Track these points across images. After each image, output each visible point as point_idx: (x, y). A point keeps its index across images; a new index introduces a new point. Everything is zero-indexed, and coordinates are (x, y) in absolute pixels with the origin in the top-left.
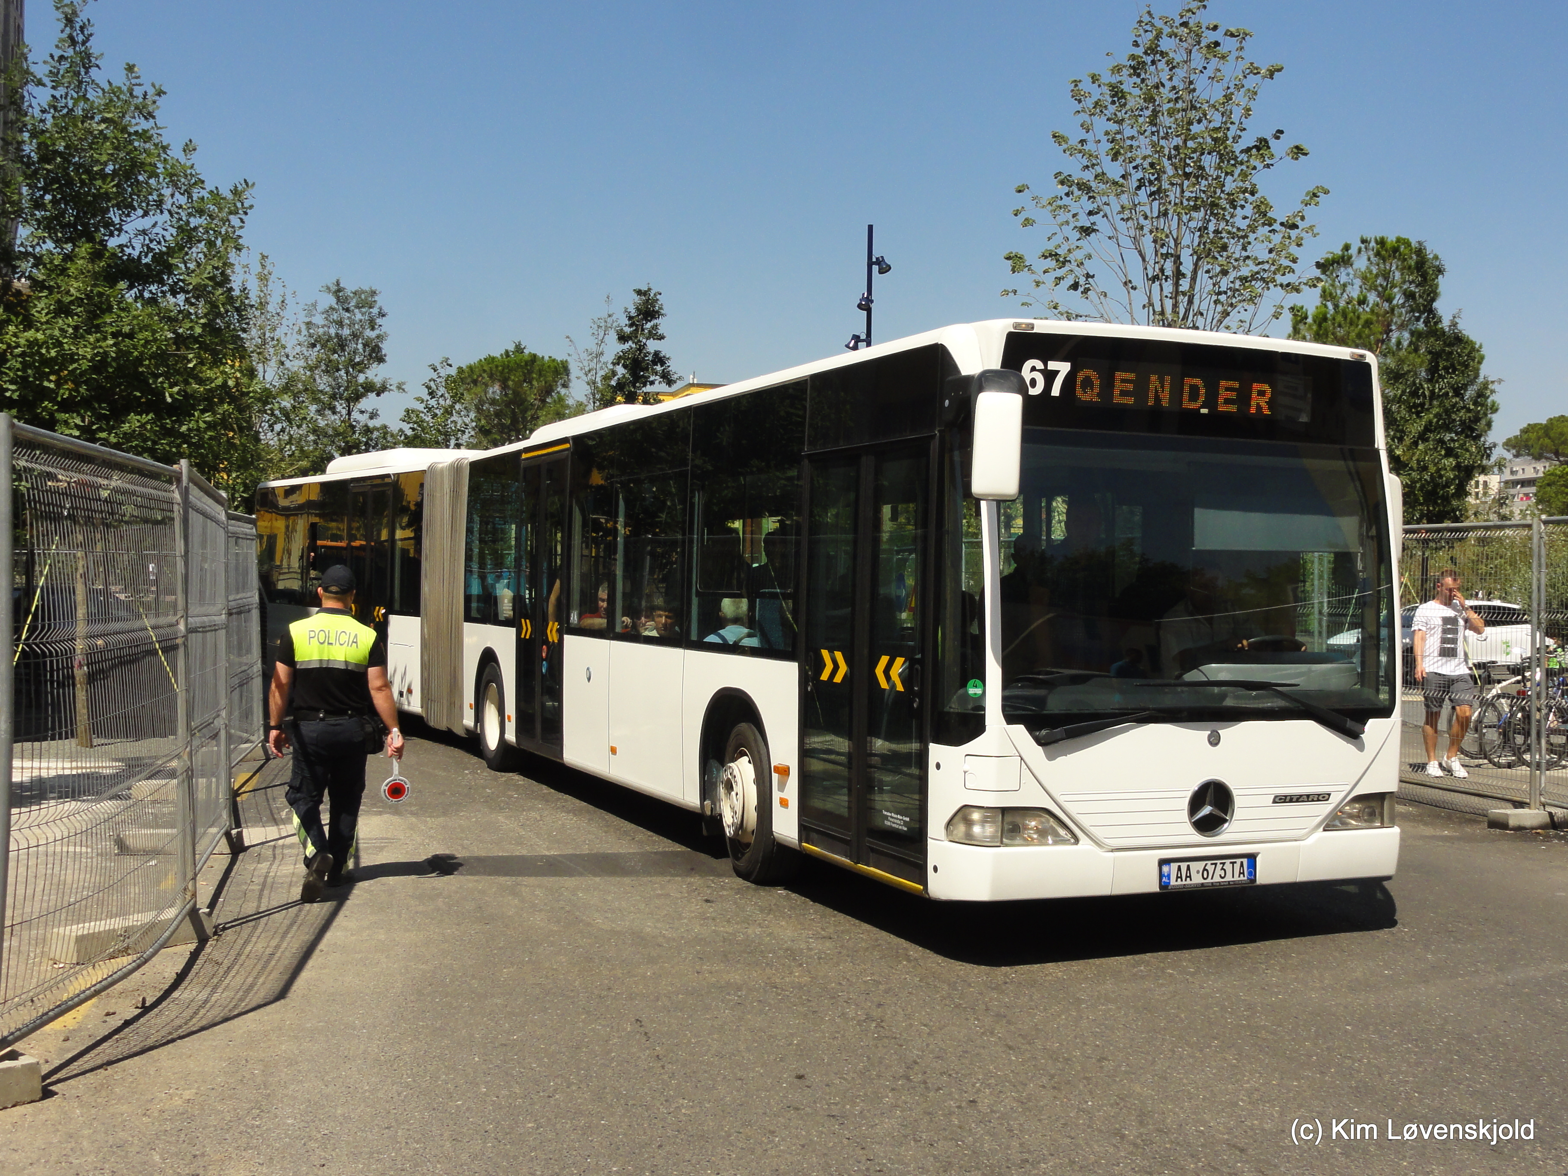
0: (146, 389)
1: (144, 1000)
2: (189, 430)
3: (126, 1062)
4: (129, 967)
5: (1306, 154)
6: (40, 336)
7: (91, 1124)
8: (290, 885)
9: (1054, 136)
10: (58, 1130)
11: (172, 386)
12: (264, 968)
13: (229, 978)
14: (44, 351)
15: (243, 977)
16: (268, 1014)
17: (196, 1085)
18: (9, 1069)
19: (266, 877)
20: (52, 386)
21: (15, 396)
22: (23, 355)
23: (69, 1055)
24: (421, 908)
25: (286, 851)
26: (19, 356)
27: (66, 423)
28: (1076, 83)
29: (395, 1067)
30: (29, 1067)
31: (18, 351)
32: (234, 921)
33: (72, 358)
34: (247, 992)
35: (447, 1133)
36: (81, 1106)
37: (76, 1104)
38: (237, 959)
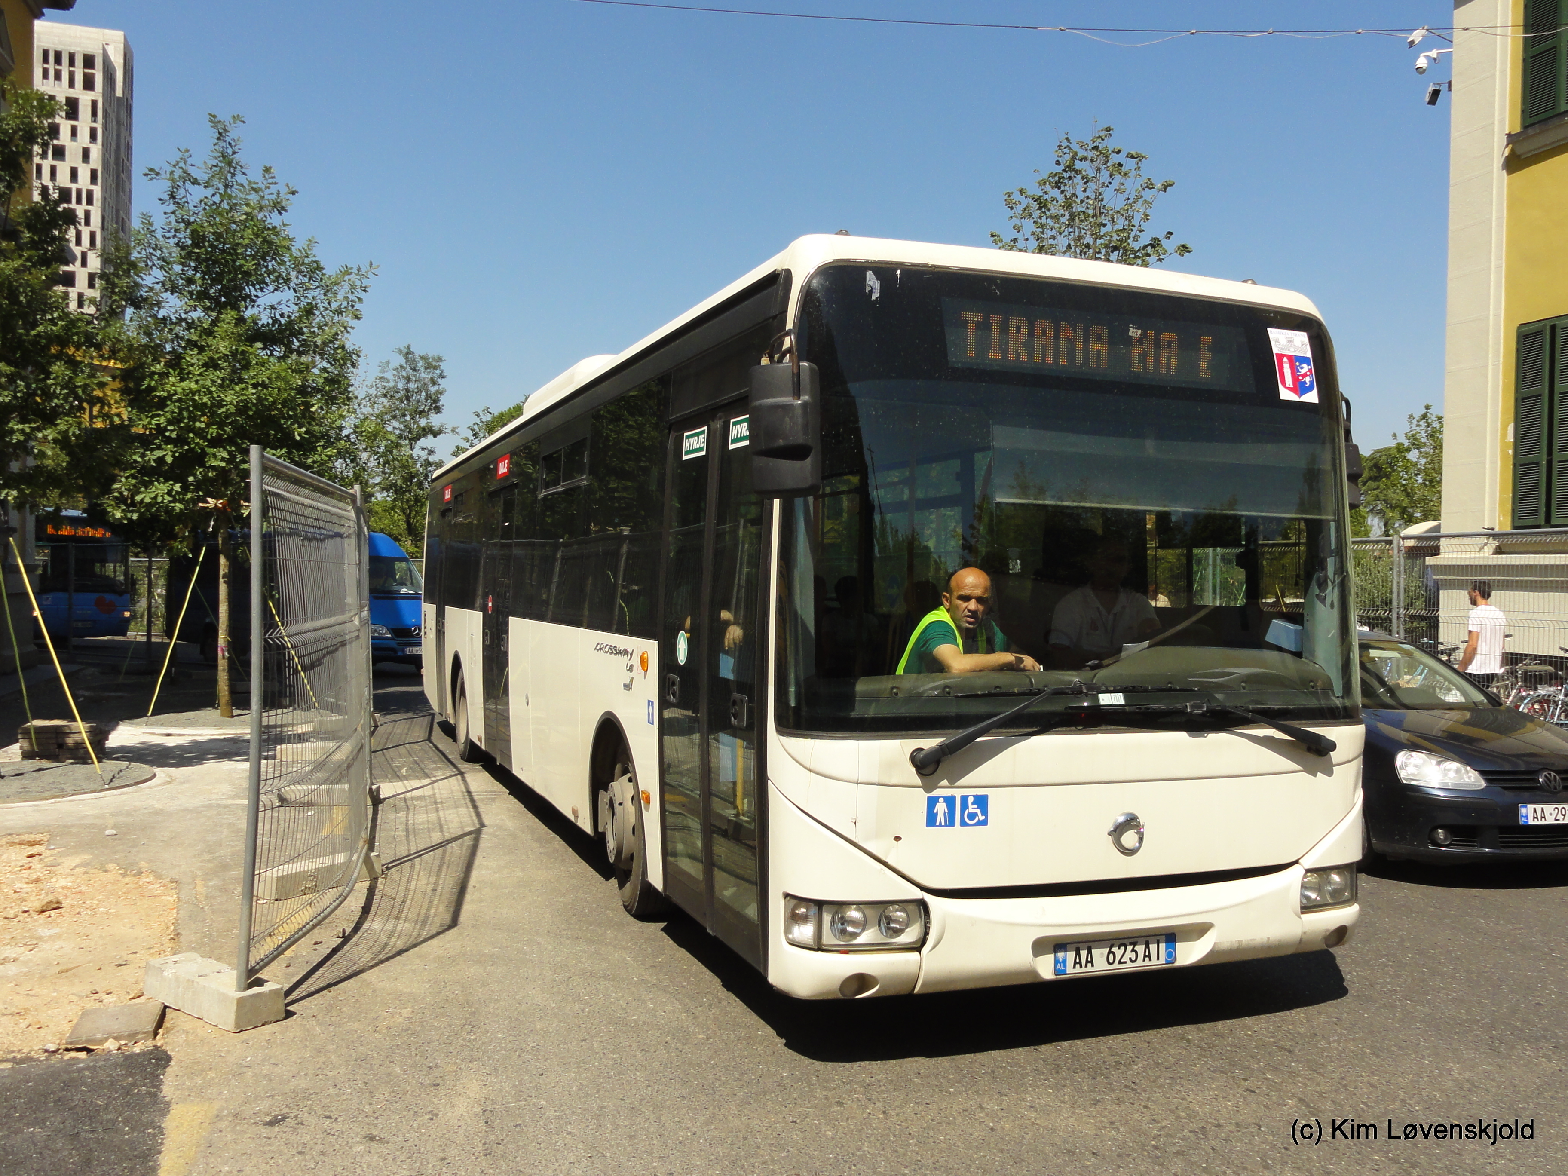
0: (279, 428)
1: (344, 930)
2: (314, 462)
3: (343, 984)
4: (335, 904)
5: (1189, 252)
6: (193, 386)
7: (332, 1040)
8: (429, 832)
9: (993, 236)
10: (306, 1046)
11: (300, 427)
12: (431, 901)
13: (405, 911)
14: (196, 398)
15: (417, 909)
16: (449, 942)
17: (410, 1005)
18: (259, 994)
19: (407, 824)
20: (203, 425)
21: (174, 435)
22: (180, 400)
23: (295, 979)
25: (416, 803)
26: (177, 401)
27: (215, 456)
28: (1009, 194)
29: (571, 986)
30: (275, 992)
31: (175, 397)
32: (394, 861)
33: (220, 404)
34: (424, 922)
35: (634, 1045)
36: (320, 1024)
37: (315, 1023)
38: (406, 895)
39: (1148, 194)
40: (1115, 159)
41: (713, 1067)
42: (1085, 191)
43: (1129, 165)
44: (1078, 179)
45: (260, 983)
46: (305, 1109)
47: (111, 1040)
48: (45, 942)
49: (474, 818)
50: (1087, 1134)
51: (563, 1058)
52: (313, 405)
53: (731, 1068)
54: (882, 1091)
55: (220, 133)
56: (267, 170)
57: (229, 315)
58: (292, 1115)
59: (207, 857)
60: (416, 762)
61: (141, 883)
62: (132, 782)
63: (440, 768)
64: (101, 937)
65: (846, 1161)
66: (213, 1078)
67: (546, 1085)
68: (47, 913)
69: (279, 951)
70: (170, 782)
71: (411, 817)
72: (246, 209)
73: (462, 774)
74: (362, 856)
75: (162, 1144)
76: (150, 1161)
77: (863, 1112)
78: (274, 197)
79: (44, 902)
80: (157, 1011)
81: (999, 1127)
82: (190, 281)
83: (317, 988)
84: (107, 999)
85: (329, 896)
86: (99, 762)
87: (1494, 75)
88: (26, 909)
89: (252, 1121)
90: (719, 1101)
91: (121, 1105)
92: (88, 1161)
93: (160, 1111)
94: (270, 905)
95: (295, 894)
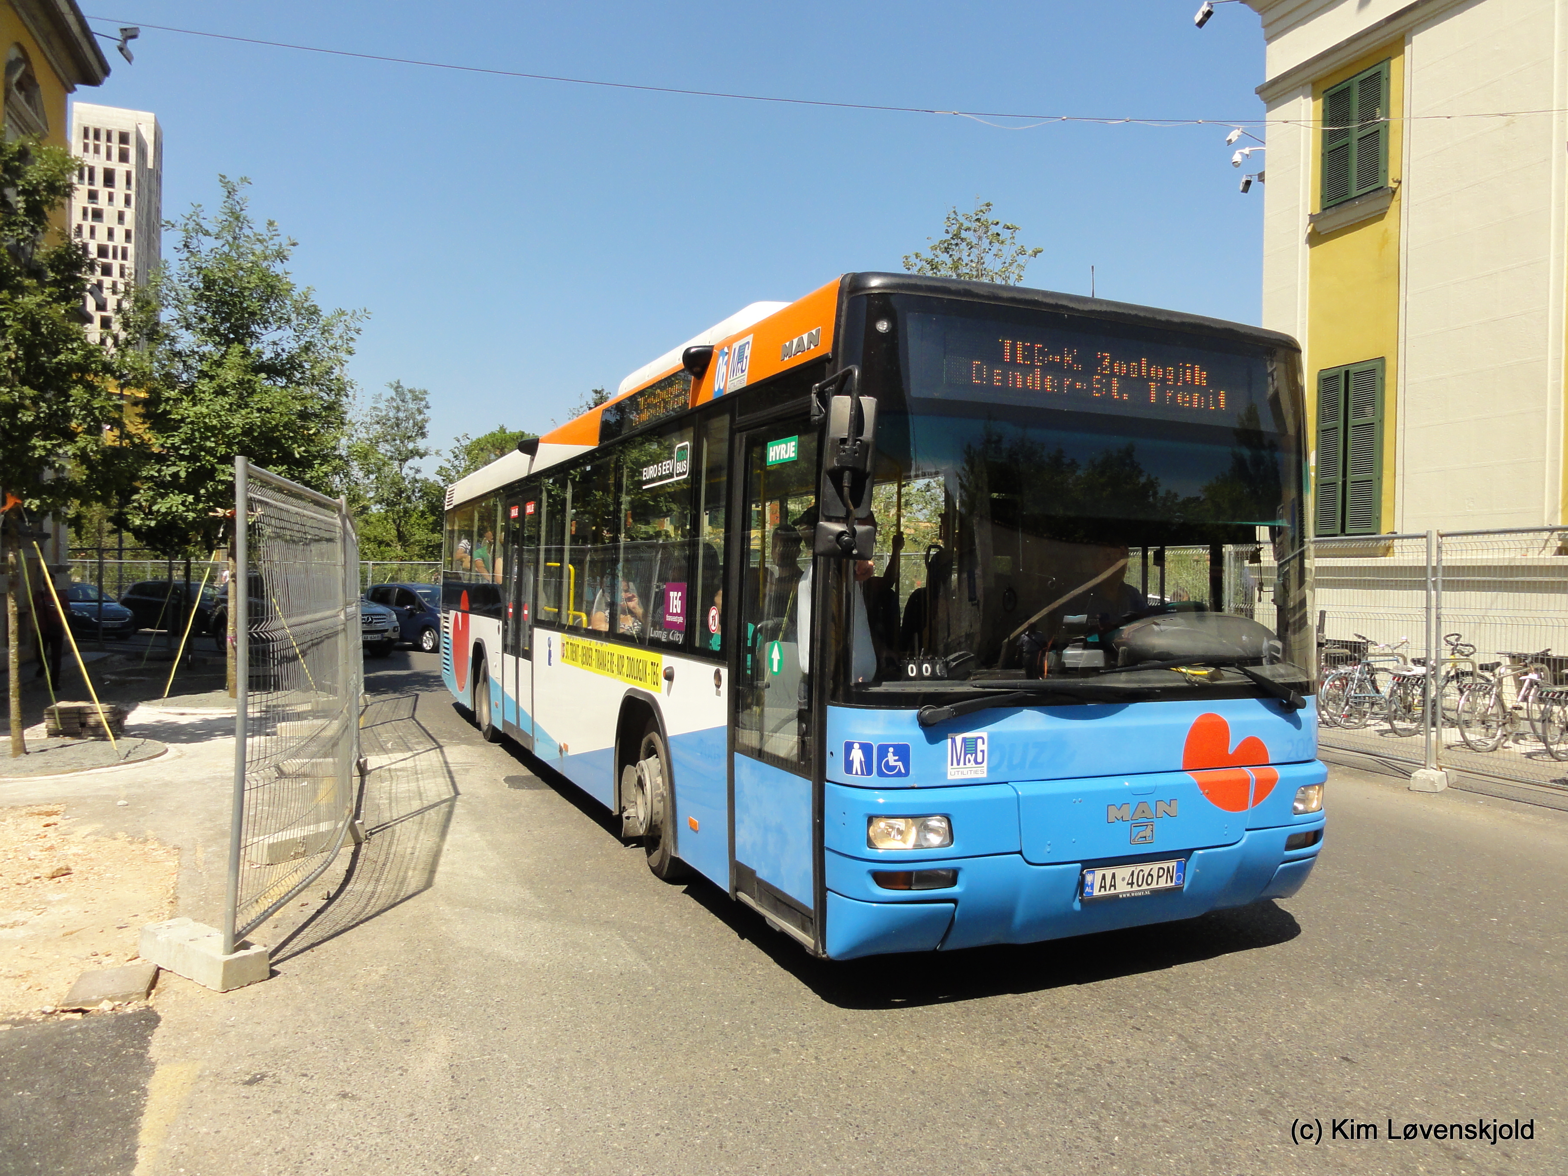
0: (281, 448)
1: (328, 893)
2: (312, 477)
3: (325, 944)
4: (320, 870)
6: (204, 410)
7: (313, 999)
8: (410, 799)
10: (288, 1005)
11: (299, 447)
12: (409, 864)
13: (385, 873)
14: (207, 420)
15: (396, 872)
16: (424, 902)
17: (386, 962)
18: (245, 957)
20: (213, 445)
21: (187, 453)
22: (192, 423)
23: (281, 940)
24: (510, 815)
26: (190, 423)
27: (223, 471)
29: (532, 943)
30: (260, 955)
31: (188, 420)
32: (377, 827)
33: (228, 426)
34: (402, 883)
35: (590, 998)
36: (302, 983)
37: (297, 982)
38: (387, 858)
39: (1021, 260)
40: (994, 229)
41: (661, 1018)
42: (969, 255)
43: (1005, 234)
44: (963, 246)
45: (246, 946)
46: (282, 1068)
47: (106, 1001)
48: (54, 906)
49: (450, 787)
50: (997, 1074)
51: (525, 1011)
52: (311, 428)
53: (677, 1018)
54: (814, 1038)
55: (229, 192)
56: (271, 223)
57: (236, 348)
58: (271, 1074)
59: (208, 824)
60: (400, 737)
61: (146, 850)
62: (146, 757)
63: (421, 743)
64: (105, 901)
65: (783, 1107)
66: (199, 1038)
67: (508, 1039)
68: (57, 879)
69: (265, 916)
70: (180, 757)
71: (394, 787)
72: (251, 257)
73: (440, 747)
74: (347, 824)
75: (144, 1105)
76: (132, 1123)
77: (797, 1059)
78: (276, 248)
79: (54, 869)
80: (150, 973)
81: (919, 1070)
82: (202, 319)
83: (301, 947)
84: (106, 961)
85: (316, 861)
86: (115, 739)
87: (1299, 166)
88: (37, 875)
89: (232, 1081)
90: (667, 1051)
91: (109, 1067)
92: (72, 1125)
93: (145, 1071)
94: (263, 869)
95: (286, 859)
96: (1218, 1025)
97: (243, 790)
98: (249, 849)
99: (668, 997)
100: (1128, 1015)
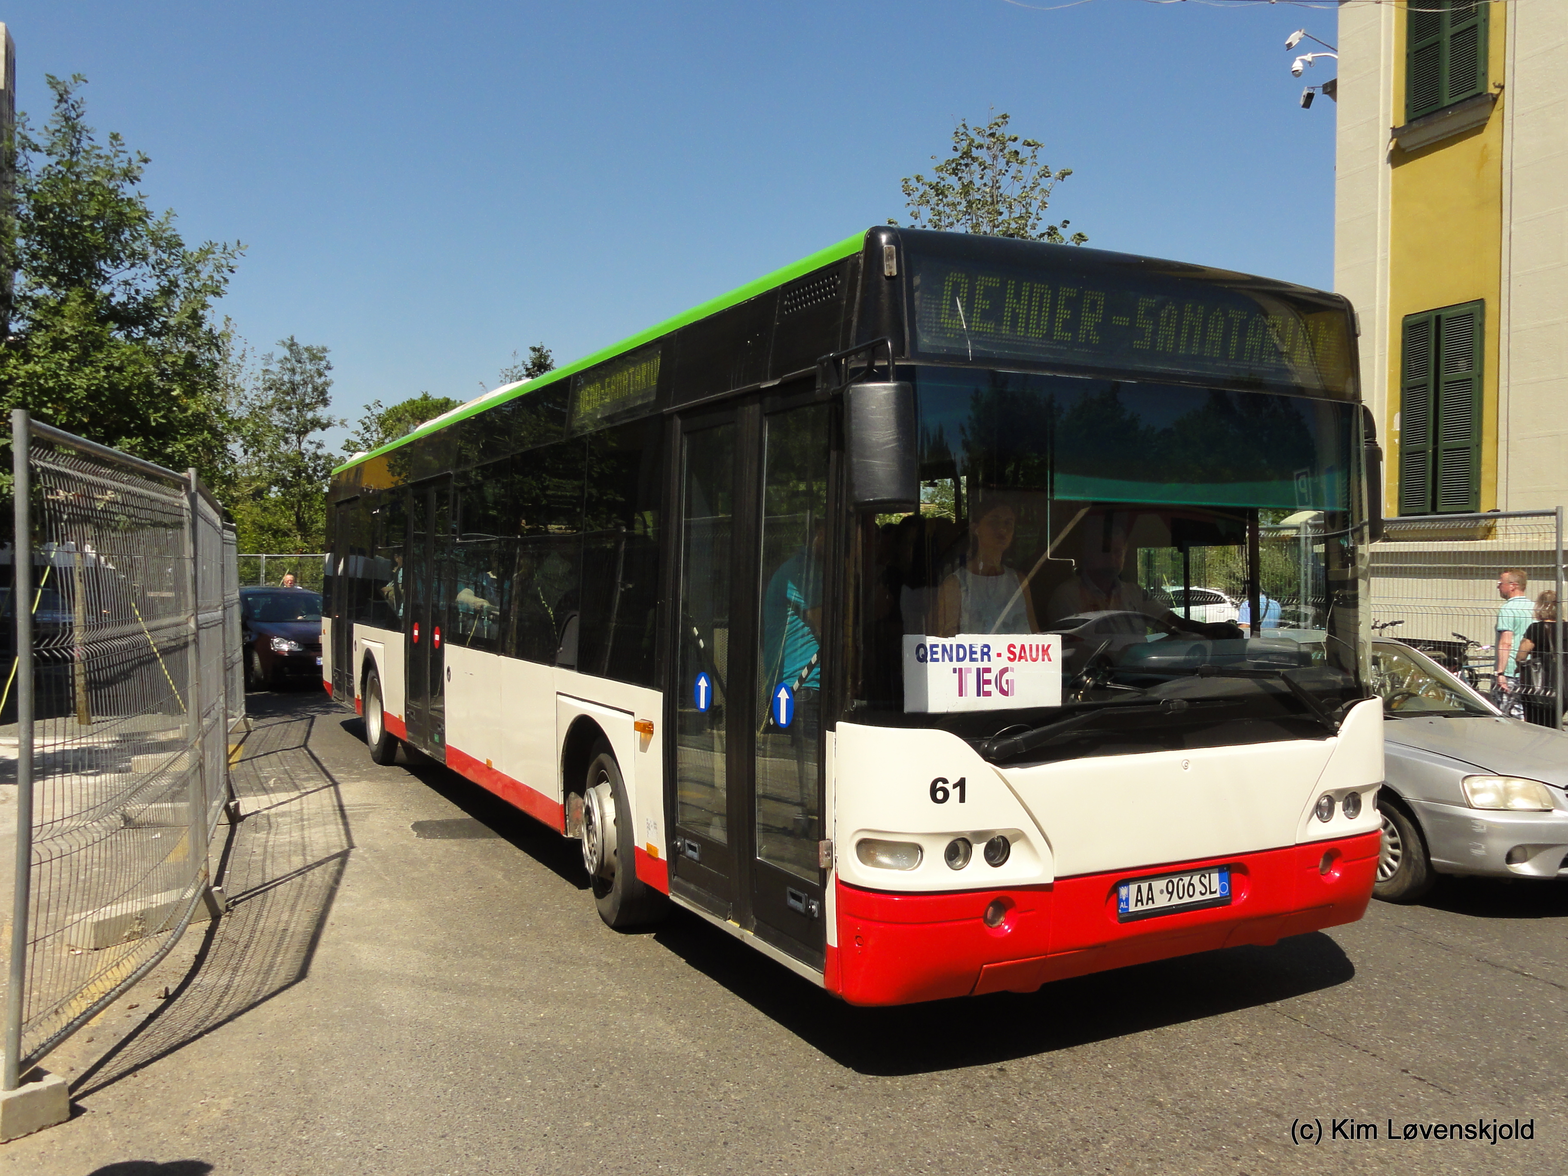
0: (134, 415)
1: (167, 989)
2: (175, 451)
3: (155, 1064)
4: (153, 960)
6: (38, 369)
8: (289, 856)
10: (90, 1160)
11: (156, 412)
12: (279, 945)
13: (247, 958)
14: (42, 381)
15: (261, 957)
16: (293, 999)
17: (233, 1091)
18: (36, 1091)
20: (50, 412)
22: (23, 384)
23: (95, 1060)
24: (416, 875)
25: (280, 820)
26: (20, 385)
28: (906, 181)
29: (433, 1057)
30: (55, 1088)
31: (18, 381)
32: (243, 894)
33: (69, 388)
34: (267, 973)
35: (505, 1140)
36: (113, 1125)
37: (107, 1124)
38: (251, 937)
39: (1045, 183)
40: (1011, 146)
42: (982, 178)
43: (1025, 152)
44: (975, 166)
45: (38, 1075)
49: (344, 838)
52: (174, 390)
55: (61, 95)
56: (115, 136)
57: (79, 292)
60: (286, 772)
63: (312, 779)
69: (70, 1030)
71: (269, 839)
72: (94, 178)
73: (335, 784)
74: (201, 894)
78: (125, 165)
82: (35, 256)
83: (118, 1072)
85: (150, 947)
87: (1378, 70)
94: (84, 957)
95: (117, 941)
96: (1354, 1168)
97: (29, 866)
98: (39, 944)
99: (612, 1137)
100: (1231, 1155)
